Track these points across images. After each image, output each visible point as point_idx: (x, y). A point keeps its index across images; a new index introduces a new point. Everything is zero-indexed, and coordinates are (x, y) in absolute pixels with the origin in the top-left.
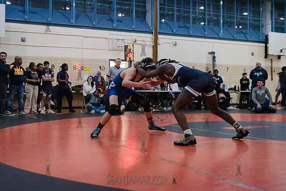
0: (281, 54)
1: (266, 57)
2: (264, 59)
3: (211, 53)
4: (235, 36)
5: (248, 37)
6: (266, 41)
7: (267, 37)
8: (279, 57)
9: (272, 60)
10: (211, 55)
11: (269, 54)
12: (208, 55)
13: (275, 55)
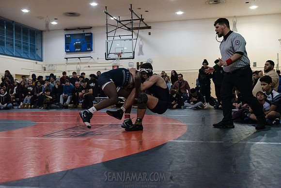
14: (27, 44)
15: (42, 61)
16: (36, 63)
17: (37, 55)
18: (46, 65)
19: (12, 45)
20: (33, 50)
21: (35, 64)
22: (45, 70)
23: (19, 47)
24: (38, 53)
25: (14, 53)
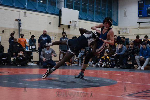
0: (70, 24)
1: (59, 26)
2: (58, 28)
4: (37, 8)
5: (47, 10)
6: (60, 14)
7: (60, 11)
8: (69, 27)
9: (63, 28)
10: (18, 22)
11: (62, 24)
12: (16, 21)
13: (66, 25)
16: (112, 27)
19: (93, 12)
24: (114, 18)
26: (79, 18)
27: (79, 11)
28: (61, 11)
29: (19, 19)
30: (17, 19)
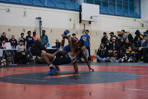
0: (91, 20)
1: (80, 22)
2: (79, 24)
3: (38, 18)
4: (57, 5)
5: (67, 7)
6: (80, 10)
8: (90, 22)
9: (84, 24)
10: (38, 20)
11: (82, 20)
12: (36, 20)
13: (87, 21)
14: (127, 3)
15: (140, 18)
16: (135, 20)
17: (136, 13)
18: (144, 22)
19: (114, 5)
20: (132, 8)
21: (134, 22)
22: (143, 26)
23: (120, 6)
24: (137, 11)
25: (116, 13)
26: (100, 13)
27: (100, 5)
28: (81, 6)
29: (39, 17)
30: (38, 17)
